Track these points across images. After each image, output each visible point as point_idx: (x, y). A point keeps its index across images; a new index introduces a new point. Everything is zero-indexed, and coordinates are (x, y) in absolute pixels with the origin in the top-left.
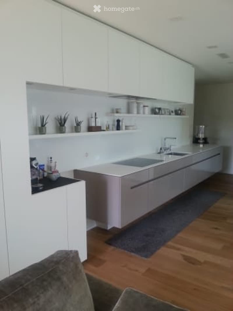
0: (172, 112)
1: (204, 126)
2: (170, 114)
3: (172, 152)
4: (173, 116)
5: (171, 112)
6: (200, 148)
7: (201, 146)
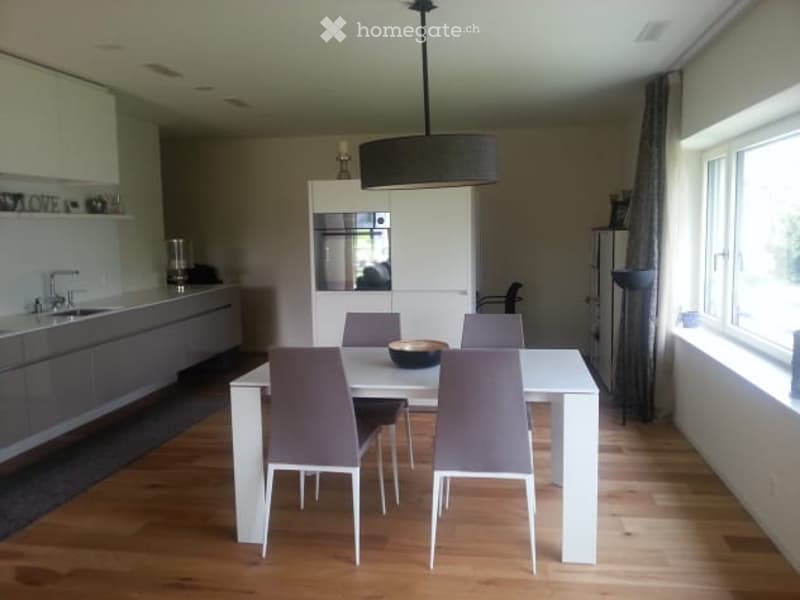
0: (75, 205)
1: (181, 241)
2: (68, 211)
3: (77, 308)
4: (81, 216)
5: (69, 204)
6: (177, 294)
7: (181, 289)
